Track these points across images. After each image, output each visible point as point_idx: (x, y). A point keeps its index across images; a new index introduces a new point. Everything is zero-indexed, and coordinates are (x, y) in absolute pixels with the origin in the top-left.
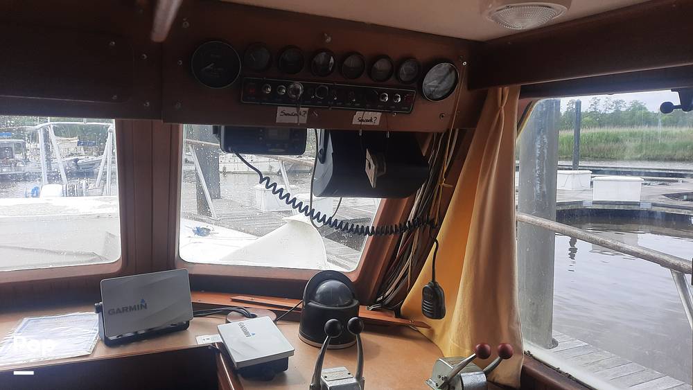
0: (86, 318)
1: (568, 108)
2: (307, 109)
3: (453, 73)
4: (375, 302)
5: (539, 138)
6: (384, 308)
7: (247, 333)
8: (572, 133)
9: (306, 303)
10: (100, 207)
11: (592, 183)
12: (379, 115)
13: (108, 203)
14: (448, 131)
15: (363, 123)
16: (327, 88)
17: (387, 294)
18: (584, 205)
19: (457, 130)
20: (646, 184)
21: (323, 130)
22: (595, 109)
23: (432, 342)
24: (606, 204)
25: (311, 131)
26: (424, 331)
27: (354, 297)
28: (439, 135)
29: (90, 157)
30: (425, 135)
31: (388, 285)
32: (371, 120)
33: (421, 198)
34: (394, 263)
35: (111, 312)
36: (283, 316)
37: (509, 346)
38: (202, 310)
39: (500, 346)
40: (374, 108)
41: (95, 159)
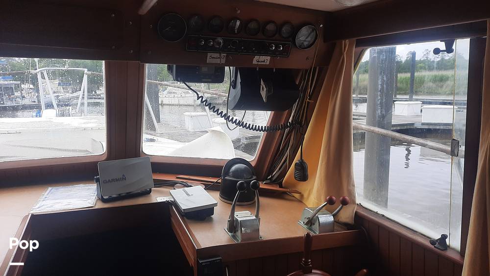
0: (87, 188)
1: (407, 57)
2: (226, 54)
3: (315, 31)
4: (267, 179)
5: (380, 77)
6: (272, 182)
7: (188, 195)
8: (408, 75)
9: (224, 178)
10: (84, 123)
11: (421, 110)
12: (269, 58)
13: (89, 121)
15: (259, 63)
16: (237, 41)
17: (274, 174)
18: (415, 126)
19: (318, 68)
20: (459, 111)
21: (234, 68)
22: (427, 57)
23: (302, 202)
24: (430, 125)
25: (227, 68)
26: (297, 195)
27: (254, 175)
28: (306, 71)
29: (67, 94)
30: (298, 71)
31: (275, 168)
33: (295, 112)
34: (279, 154)
35: (105, 182)
36: (209, 187)
37: (347, 198)
38: (159, 184)
39: (341, 198)
40: (266, 54)
41: (71, 95)
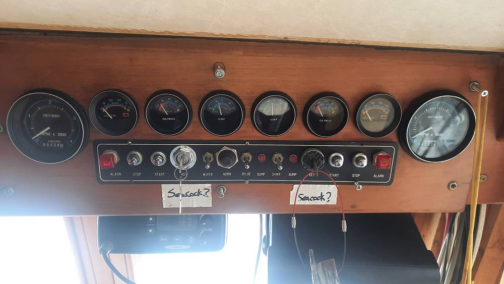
2: (208, 186)
3: (464, 110)
12: (333, 188)
14: (468, 208)
15: (308, 203)
16: (235, 151)
19: (484, 206)
28: (452, 216)
30: (428, 217)
32: (322, 198)
40: (322, 179)
